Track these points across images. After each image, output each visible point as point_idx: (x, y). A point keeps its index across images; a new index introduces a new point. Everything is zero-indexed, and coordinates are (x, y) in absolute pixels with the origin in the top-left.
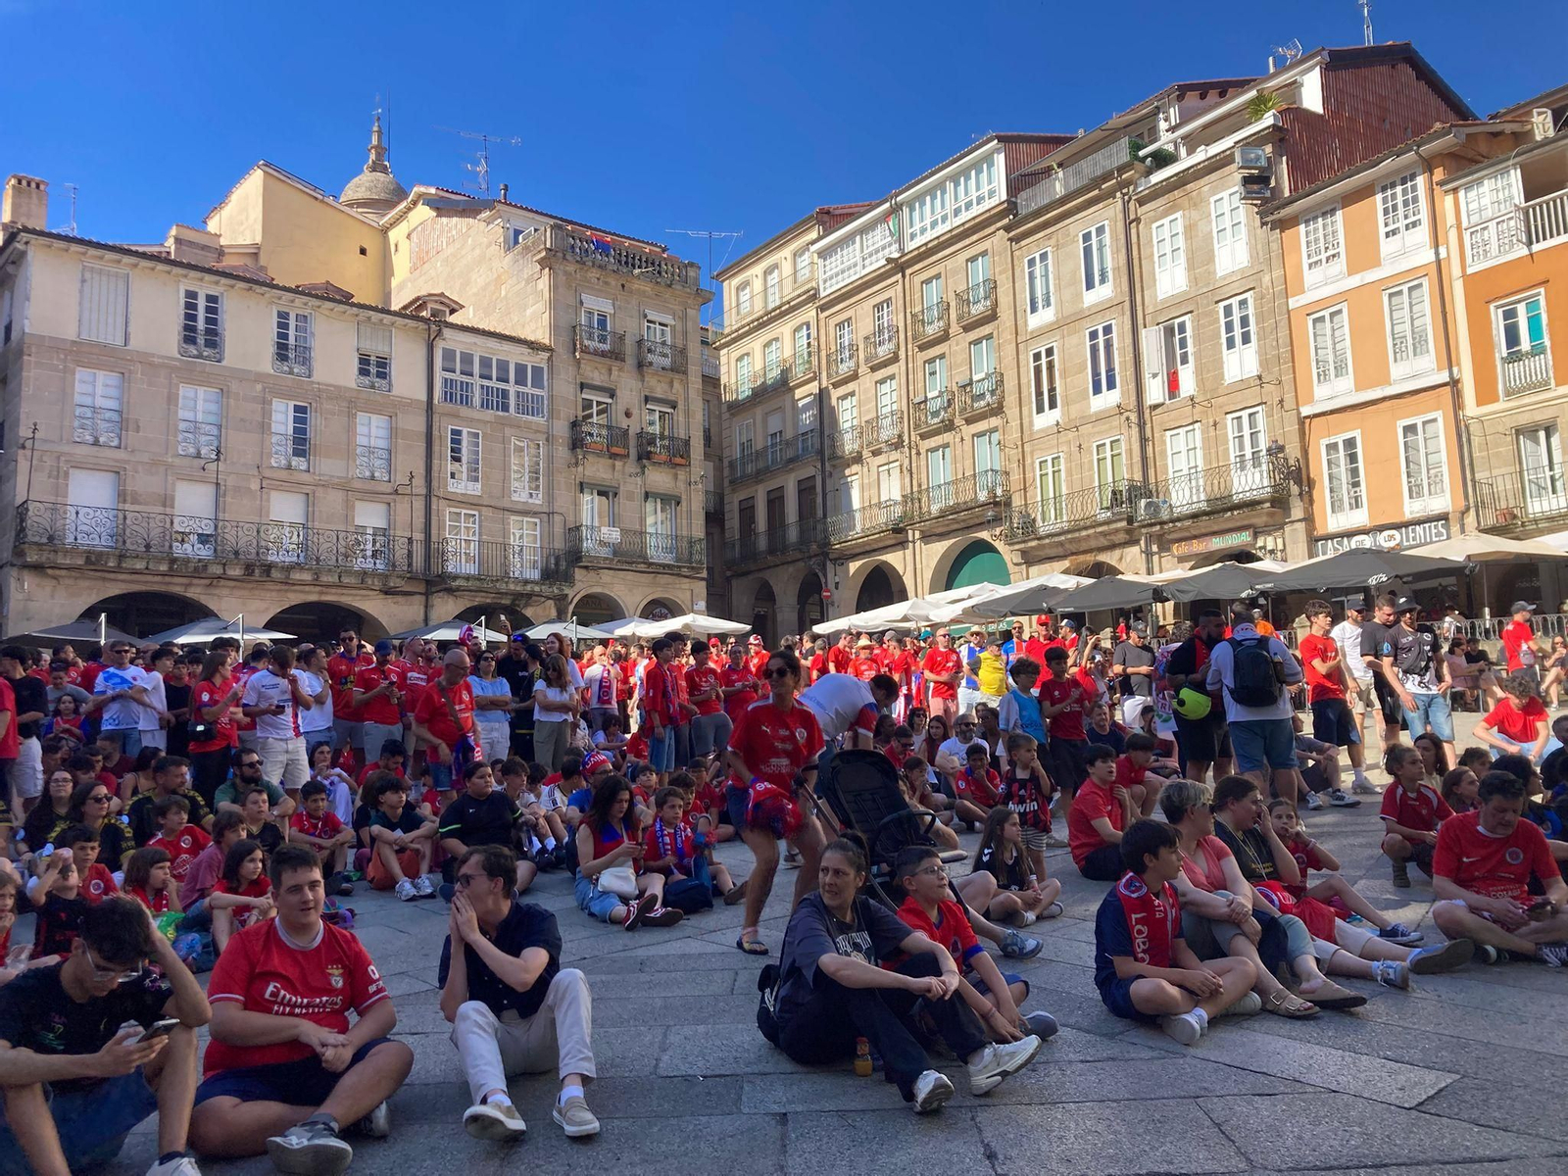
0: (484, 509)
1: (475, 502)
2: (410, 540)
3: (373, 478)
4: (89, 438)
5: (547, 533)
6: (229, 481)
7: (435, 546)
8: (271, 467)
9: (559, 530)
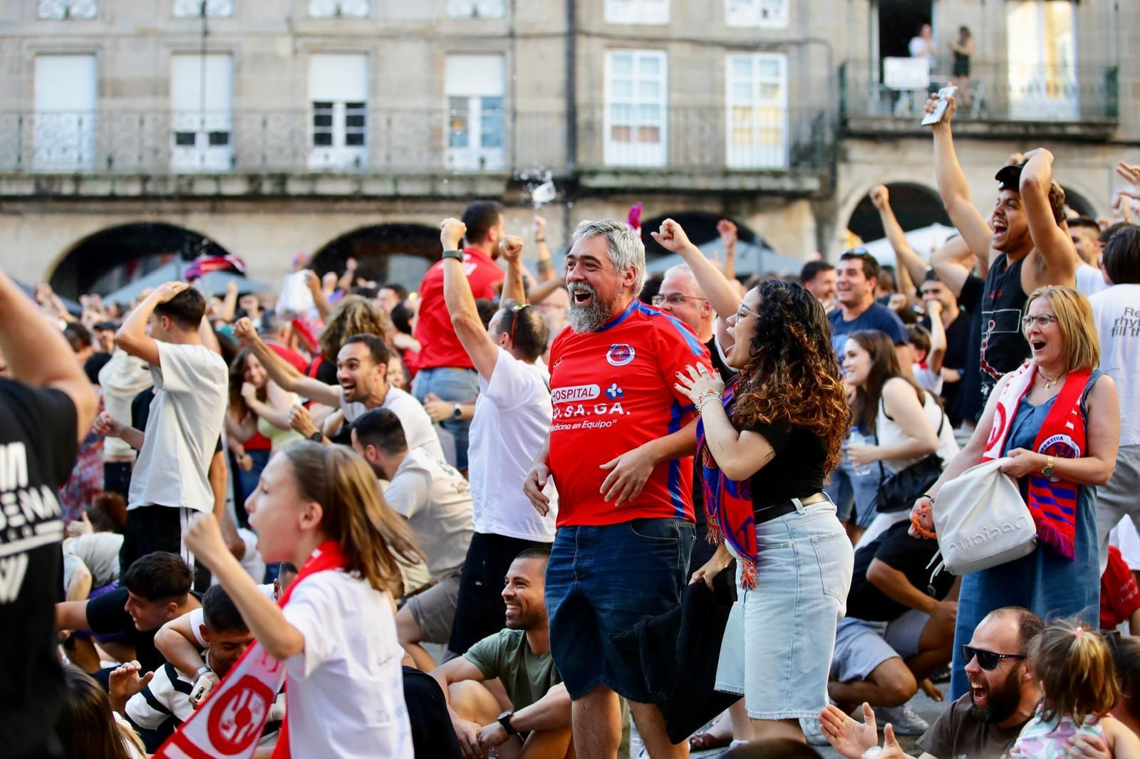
0: (675, 48)
1: (658, 34)
3: (475, 14)
4: (60, 12)
5: (799, 85)
6: (248, 47)
7: (582, 117)
8: (308, 18)
9: (820, 71)
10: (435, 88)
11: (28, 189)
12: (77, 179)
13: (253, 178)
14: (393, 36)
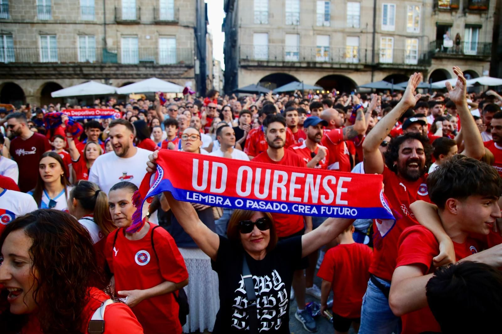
0: (396, 37)
1: (392, 34)
2: (366, 50)
3: (353, 27)
4: (259, 22)
5: (421, 45)
6: (303, 33)
7: (376, 52)
8: (317, 26)
9: (426, 43)
10: (344, 43)
11: (256, 64)
12: (268, 62)
13: (308, 63)
14: (335, 31)
